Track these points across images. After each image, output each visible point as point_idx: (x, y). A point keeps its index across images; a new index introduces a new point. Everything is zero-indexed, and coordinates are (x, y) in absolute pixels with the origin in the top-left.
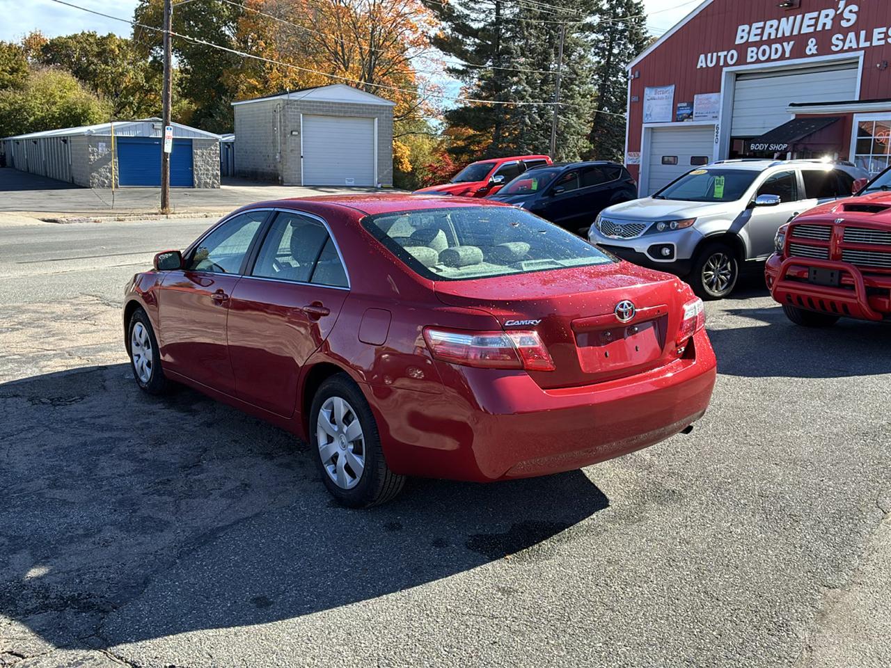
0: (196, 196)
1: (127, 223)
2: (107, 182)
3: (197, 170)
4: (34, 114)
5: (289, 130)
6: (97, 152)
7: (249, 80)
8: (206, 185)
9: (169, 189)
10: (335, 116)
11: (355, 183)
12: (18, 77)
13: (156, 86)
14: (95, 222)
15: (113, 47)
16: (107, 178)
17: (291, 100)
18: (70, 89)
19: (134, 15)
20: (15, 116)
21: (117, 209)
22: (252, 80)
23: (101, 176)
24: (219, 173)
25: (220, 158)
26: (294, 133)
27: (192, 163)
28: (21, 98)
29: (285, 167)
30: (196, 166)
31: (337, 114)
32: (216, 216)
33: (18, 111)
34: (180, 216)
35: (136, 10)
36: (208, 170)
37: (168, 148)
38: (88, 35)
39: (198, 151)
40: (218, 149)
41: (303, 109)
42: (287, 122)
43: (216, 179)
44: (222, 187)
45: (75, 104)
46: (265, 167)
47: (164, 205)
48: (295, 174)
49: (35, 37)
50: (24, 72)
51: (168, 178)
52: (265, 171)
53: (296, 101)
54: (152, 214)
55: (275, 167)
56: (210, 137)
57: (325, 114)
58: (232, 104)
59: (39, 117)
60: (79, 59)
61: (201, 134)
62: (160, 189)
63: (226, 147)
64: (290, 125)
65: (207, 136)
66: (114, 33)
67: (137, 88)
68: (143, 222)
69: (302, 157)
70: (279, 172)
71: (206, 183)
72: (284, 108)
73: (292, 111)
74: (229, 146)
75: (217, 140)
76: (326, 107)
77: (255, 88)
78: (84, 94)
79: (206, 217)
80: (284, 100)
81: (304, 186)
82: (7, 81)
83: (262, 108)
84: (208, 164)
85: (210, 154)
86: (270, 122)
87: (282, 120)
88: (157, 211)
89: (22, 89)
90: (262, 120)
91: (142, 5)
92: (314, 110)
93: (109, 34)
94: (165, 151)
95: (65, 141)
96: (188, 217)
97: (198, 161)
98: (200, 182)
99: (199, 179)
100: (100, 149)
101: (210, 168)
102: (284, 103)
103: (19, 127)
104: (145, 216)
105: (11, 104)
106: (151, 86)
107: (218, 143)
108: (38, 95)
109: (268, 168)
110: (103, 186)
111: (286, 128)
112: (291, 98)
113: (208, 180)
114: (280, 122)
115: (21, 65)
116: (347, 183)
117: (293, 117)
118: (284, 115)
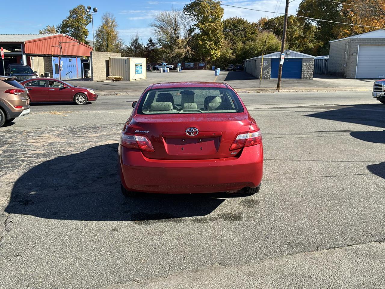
0: (299, 83)
1: (261, 93)
2: (266, 77)
3: (303, 72)
4: (257, 50)
5: (351, 53)
6: (263, 65)
7: (344, 30)
8: (306, 78)
9: (281, 80)
10: (377, 45)
11: (384, 77)
12: (253, 36)
13: (307, 36)
14: (248, 93)
15: (291, 21)
16: (266, 75)
17: (354, 39)
18: (272, 39)
19: (299, 6)
20: (250, 51)
21: (262, 88)
22: (346, 30)
23: (264, 74)
24: (313, 73)
25: (314, 67)
26: (354, 54)
27: (302, 69)
28: (253, 44)
29: (348, 70)
30: (303, 70)
31: (378, 44)
32: (300, 91)
33: (252, 49)
34: (284, 91)
35: (300, 4)
36: (308, 71)
37: (282, 63)
38: (283, 17)
39: (304, 64)
40: (314, 62)
41: (360, 43)
42: (351, 49)
43: (311, 76)
44: (313, 79)
45: (273, 45)
46: (340, 70)
47: (278, 86)
48: (353, 73)
49: (262, 20)
50: (256, 33)
51: (281, 75)
52: (339, 72)
53: (356, 39)
54: (273, 90)
55: (344, 70)
56: (310, 57)
57: (371, 44)
58: (329, 42)
59: (259, 51)
60: (278, 27)
61: (306, 56)
62: (277, 80)
63: (325, 61)
64: (352, 50)
65: (309, 57)
66: (293, 15)
67: (300, 37)
68: (268, 93)
69: (357, 65)
70: (345, 72)
71: (307, 77)
72: (350, 42)
73: (354, 44)
74: (326, 61)
75: (313, 58)
76: (372, 41)
77: (347, 33)
78: (278, 41)
79: (296, 92)
80: (351, 39)
81: (356, 79)
82: (250, 37)
83: (341, 43)
84: (308, 69)
85: (309, 65)
86: (344, 49)
87: (349, 48)
88: (274, 89)
89: (254, 41)
90: (340, 48)
91: (303, 2)
92: (365, 42)
93: (291, 15)
94: (281, 64)
95: (255, 61)
96: (288, 92)
97: (304, 68)
98: (304, 77)
99: (304, 75)
100: (265, 63)
101: (309, 71)
102: (350, 40)
103: (251, 55)
104: (269, 91)
105: (250, 47)
106: (305, 36)
107: (314, 60)
108: (260, 42)
109: (341, 71)
110: (264, 79)
111: (351, 52)
112: (354, 38)
113: (308, 76)
114: (348, 49)
115: (255, 31)
116: (380, 77)
117: (354, 46)
118: (350, 46)
